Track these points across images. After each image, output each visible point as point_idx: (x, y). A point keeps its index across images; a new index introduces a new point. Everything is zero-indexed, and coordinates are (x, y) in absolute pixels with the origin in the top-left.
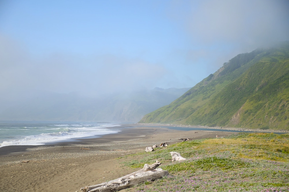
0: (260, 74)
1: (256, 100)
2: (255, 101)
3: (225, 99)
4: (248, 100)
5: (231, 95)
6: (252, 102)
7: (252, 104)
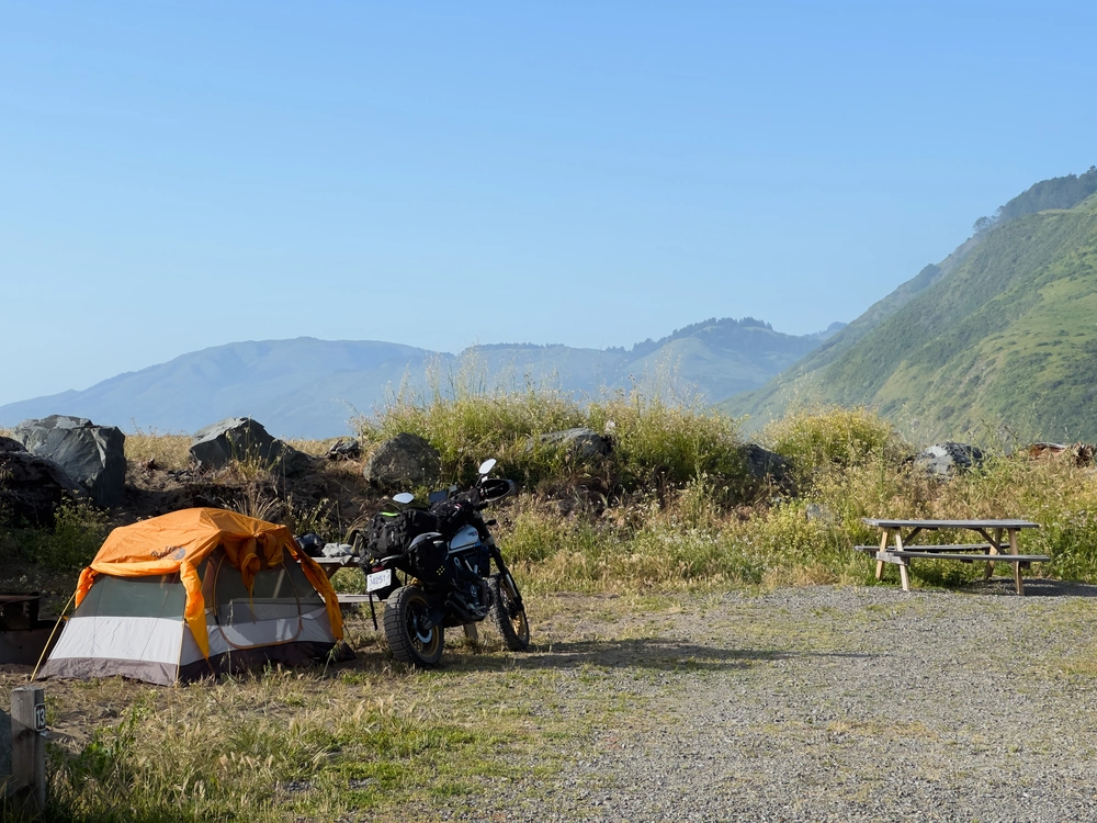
0: (1015, 261)
1: (929, 361)
2: (925, 365)
3: (876, 361)
4: (903, 363)
5: (898, 346)
6: (914, 370)
7: (915, 378)
